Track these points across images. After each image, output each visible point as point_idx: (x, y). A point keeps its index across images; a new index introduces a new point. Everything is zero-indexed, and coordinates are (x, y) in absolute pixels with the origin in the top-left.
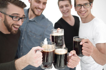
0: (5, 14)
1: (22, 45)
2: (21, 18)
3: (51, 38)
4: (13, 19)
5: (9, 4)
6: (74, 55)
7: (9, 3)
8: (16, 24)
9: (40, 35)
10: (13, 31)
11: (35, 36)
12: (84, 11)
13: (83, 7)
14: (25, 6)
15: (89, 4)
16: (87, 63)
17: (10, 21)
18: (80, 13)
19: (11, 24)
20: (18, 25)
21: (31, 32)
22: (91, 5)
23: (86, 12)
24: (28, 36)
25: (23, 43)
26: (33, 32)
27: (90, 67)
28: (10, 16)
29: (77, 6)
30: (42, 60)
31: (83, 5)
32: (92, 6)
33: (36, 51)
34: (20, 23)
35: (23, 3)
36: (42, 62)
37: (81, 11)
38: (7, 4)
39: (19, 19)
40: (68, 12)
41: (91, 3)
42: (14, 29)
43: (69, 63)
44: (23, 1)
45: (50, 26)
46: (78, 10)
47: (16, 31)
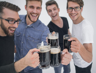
0: (1, 18)
1: (22, 49)
2: (17, 21)
3: (47, 41)
4: (9, 22)
5: (4, 9)
6: (66, 53)
7: (4, 7)
8: (12, 26)
9: (38, 39)
10: (10, 34)
11: (33, 41)
12: (75, 13)
13: (73, 10)
14: (19, 9)
15: (79, 8)
16: (78, 59)
17: (7, 25)
18: (71, 15)
19: (8, 27)
20: (14, 28)
21: (29, 36)
22: (82, 8)
23: (76, 15)
24: (27, 40)
25: (22, 47)
26: (31, 37)
27: (81, 61)
28: (6, 20)
29: (69, 9)
30: (39, 60)
31: (74, 9)
32: (82, 10)
33: (33, 53)
34: (16, 25)
35: (17, 7)
36: (39, 62)
37: (72, 13)
38: (2, 9)
39: (15, 22)
40: (56, 15)
41: (81, 7)
42: (10, 32)
43: (63, 60)
44: (16, 5)
45: (46, 31)
46: (70, 12)
47: (12, 33)
